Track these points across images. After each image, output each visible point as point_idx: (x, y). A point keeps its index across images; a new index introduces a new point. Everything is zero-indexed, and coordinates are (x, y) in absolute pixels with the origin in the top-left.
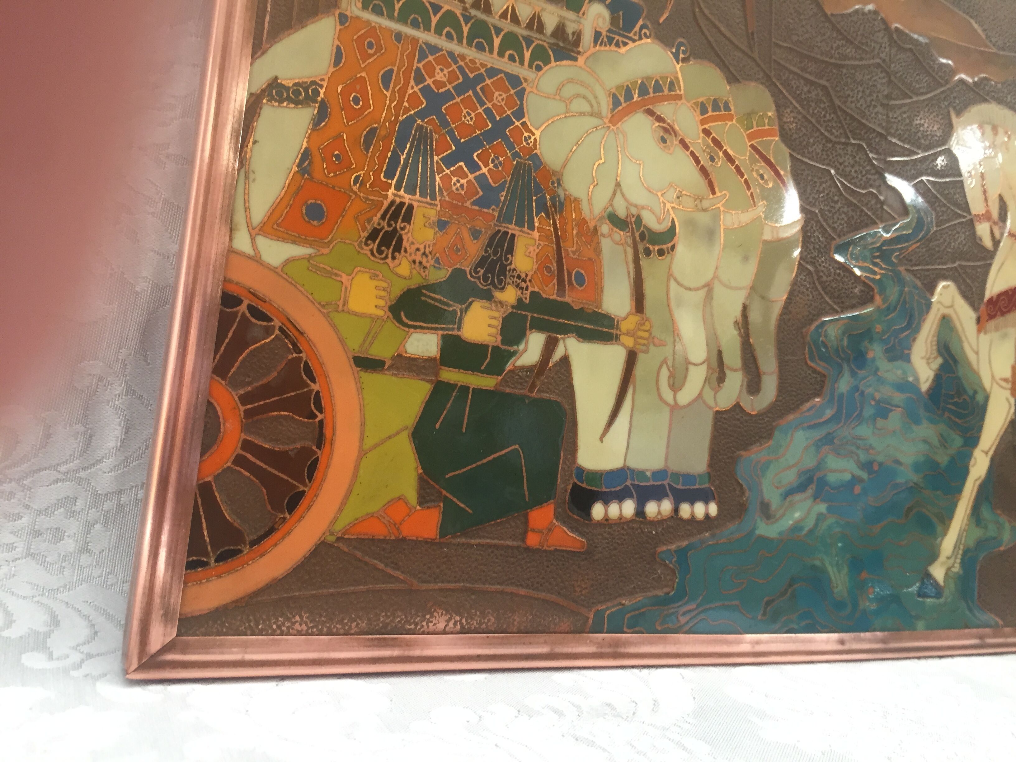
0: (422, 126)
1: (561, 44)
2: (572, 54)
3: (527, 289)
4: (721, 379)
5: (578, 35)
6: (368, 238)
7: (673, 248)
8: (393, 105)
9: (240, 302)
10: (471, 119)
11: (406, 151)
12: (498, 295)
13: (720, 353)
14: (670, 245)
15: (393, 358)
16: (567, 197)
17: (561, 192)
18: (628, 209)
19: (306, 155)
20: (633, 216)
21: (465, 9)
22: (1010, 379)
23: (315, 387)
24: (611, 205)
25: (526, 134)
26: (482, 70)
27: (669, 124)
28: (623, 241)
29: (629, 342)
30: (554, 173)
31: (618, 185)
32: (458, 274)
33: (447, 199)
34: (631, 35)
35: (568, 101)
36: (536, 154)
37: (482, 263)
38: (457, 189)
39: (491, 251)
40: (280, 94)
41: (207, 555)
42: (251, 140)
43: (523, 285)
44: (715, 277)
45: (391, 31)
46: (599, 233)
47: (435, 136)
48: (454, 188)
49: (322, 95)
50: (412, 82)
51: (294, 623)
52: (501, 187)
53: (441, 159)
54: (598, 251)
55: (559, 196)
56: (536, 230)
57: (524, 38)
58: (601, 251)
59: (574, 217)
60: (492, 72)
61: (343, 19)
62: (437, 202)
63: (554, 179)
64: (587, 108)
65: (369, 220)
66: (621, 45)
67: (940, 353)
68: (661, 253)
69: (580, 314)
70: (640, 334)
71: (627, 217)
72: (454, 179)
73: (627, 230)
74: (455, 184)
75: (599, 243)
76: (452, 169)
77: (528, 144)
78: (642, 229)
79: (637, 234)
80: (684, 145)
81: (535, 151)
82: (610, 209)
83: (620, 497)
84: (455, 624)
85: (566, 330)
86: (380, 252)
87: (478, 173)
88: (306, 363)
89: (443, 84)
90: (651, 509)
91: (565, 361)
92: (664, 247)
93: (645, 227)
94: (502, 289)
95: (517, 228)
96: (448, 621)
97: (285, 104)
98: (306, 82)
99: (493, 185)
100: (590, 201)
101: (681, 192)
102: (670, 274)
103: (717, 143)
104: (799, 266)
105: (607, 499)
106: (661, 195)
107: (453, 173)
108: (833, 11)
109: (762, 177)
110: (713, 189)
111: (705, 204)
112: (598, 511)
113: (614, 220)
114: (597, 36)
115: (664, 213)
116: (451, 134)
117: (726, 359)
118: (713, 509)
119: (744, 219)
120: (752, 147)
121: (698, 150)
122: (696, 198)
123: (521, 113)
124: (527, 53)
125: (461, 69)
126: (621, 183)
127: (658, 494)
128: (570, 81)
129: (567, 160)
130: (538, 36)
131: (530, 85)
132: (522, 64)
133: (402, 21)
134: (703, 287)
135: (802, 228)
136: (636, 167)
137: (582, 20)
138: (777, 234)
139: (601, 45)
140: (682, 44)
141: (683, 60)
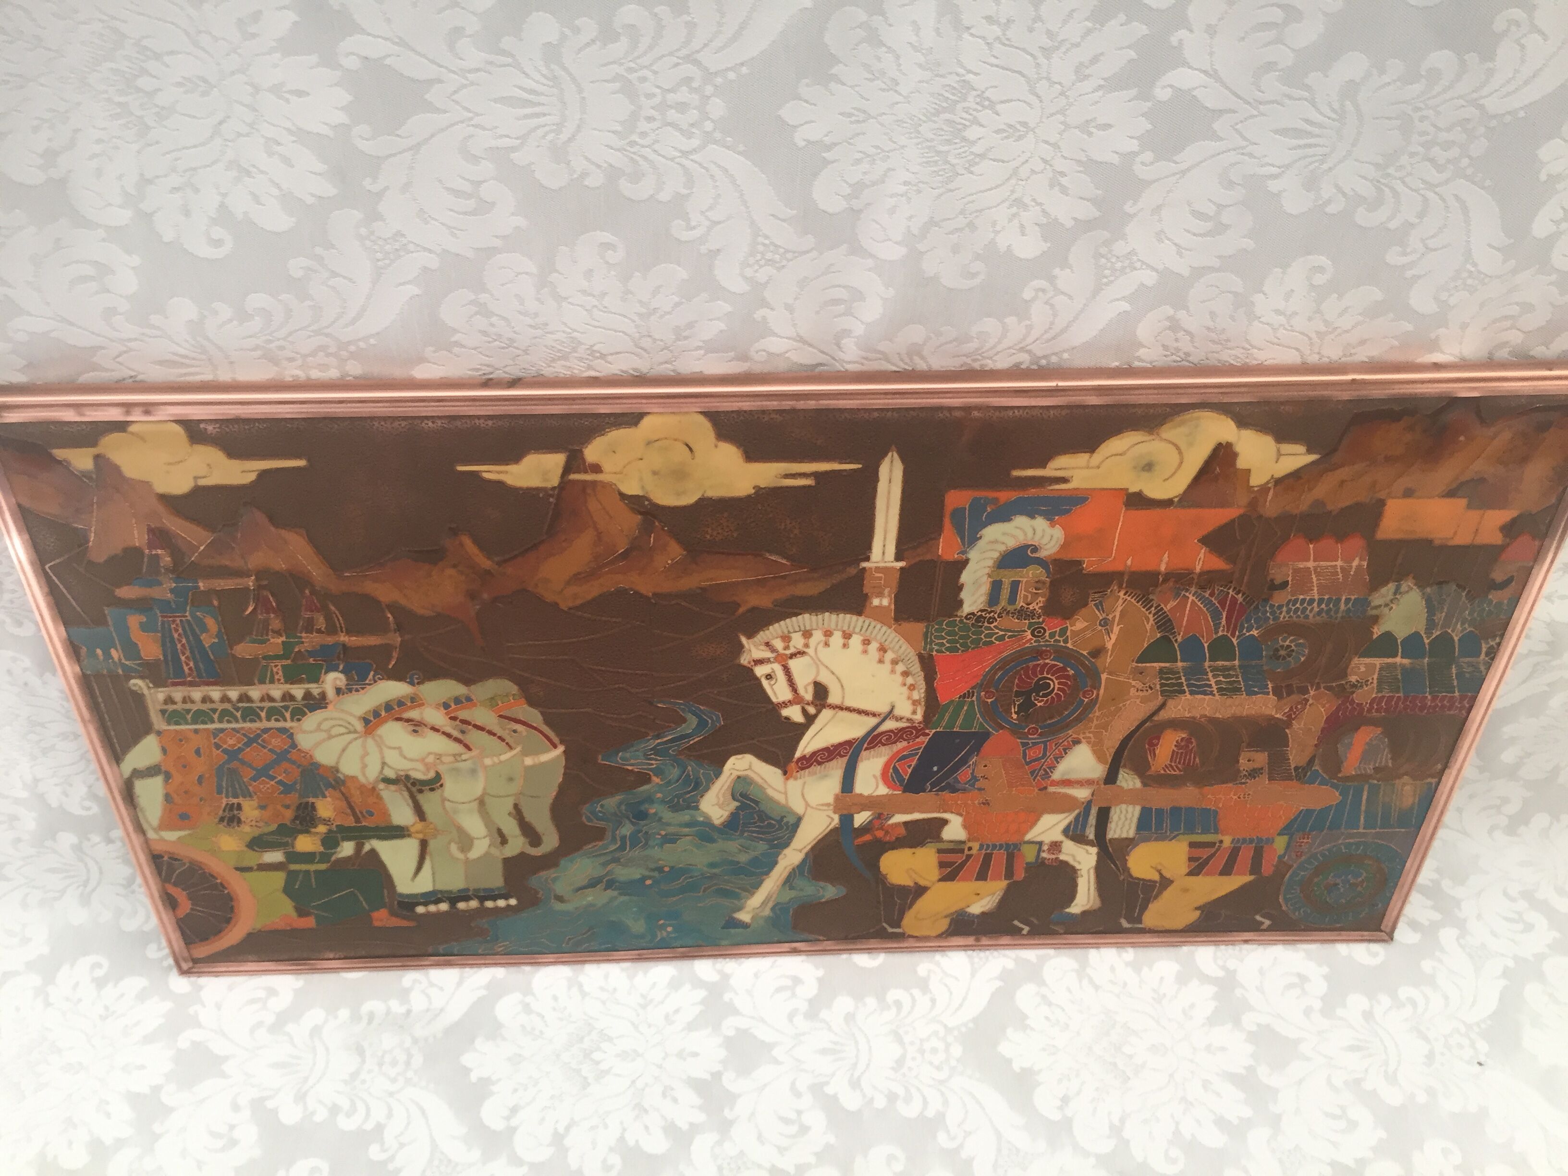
1: (311, 702)
2: (322, 705)
4: (504, 841)
5: (323, 694)
7: (441, 786)
8: (207, 763)
9: (163, 857)
10: (261, 756)
13: (499, 830)
14: (438, 785)
16: (347, 777)
17: (340, 775)
18: (396, 773)
19: (168, 797)
20: (402, 776)
21: (234, 705)
23: (219, 881)
24: (383, 774)
25: (303, 754)
26: (259, 731)
27: (418, 722)
28: (398, 789)
29: (421, 836)
30: (332, 767)
31: (384, 763)
32: (282, 827)
34: (367, 682)
35: (328, 731)
36: (314, 762)
37: (296, 818)
38: (266, 790)
40: (140, 774)
41: (194, 940)
44: (485, 793)
45: (190, 730)
46: (377, 789)
48: (263, 790)
49: (163, 769)
50: (214, 750)
51: (248, 959)
52: (295, 783)
55: (339, 777)
56: (329, 797)
57: (281, 707)
58: (382, 797)
59: (355, 785)
60: (266, 730)
61: (159, 733)
63: (333, 770)
64: (344, 730)
65: (216, 814)
66: (359, 689)
67: (734, 799)
68: (432, 789)
69: (377, 829)
71: (397, 777)
72: (262, 786)
73: (400, 783)
74: (263, 788)
75: (378, 794)
76: (258, 782)
77: (306, 758)
78: (412, 781)
79: (409, 785)
80: (434, 729)
82: (382, 776)
83: (437, 902)
87: (276, 780)
88: (209, 873)
89: (235, 745)
90: (462, 906)
91: (373, 851)
92: (434, 786)
93: (414, 779)
94: (315, 827)
96: (335, 955)
97: (145, 778)
98: (152, 766)
99: (289, 783)
100: (364, 775)
101: (440, 755)
102: (444, 800)
103: (464, 722)
104: (564, 774)
105: (425, 904)
106: (422, 760)
107: (260, 783)
108: (571, 605)
109: (515, 731)
110: (468, 748)
111: (464, 757)
112: (420, 910)
113: (387, 781)
114: (339, 691)
115: (428, 770)
116: (251, 766)
117: (505, 831)
118: (513, 902)
119: (503, 757)
120: (501, 716)
121: (448, 730)
122: (454, 755)
123: (294, 745)
124: (288, 715)
125: (244, 735)
126: (387, 760)
127: (467, 899)
128: (326, 720)
129: (339, 759)
130: (292, 703)
131: (296, 729)
132: (285, 720)
133: (195, 723)
134: (475, 800)
135: (564, 751)
136: (397, 750)
137: (323, 685)
138: (539, 760)
139: (343, 694)
140: (414, 674)
141: (419, 683)
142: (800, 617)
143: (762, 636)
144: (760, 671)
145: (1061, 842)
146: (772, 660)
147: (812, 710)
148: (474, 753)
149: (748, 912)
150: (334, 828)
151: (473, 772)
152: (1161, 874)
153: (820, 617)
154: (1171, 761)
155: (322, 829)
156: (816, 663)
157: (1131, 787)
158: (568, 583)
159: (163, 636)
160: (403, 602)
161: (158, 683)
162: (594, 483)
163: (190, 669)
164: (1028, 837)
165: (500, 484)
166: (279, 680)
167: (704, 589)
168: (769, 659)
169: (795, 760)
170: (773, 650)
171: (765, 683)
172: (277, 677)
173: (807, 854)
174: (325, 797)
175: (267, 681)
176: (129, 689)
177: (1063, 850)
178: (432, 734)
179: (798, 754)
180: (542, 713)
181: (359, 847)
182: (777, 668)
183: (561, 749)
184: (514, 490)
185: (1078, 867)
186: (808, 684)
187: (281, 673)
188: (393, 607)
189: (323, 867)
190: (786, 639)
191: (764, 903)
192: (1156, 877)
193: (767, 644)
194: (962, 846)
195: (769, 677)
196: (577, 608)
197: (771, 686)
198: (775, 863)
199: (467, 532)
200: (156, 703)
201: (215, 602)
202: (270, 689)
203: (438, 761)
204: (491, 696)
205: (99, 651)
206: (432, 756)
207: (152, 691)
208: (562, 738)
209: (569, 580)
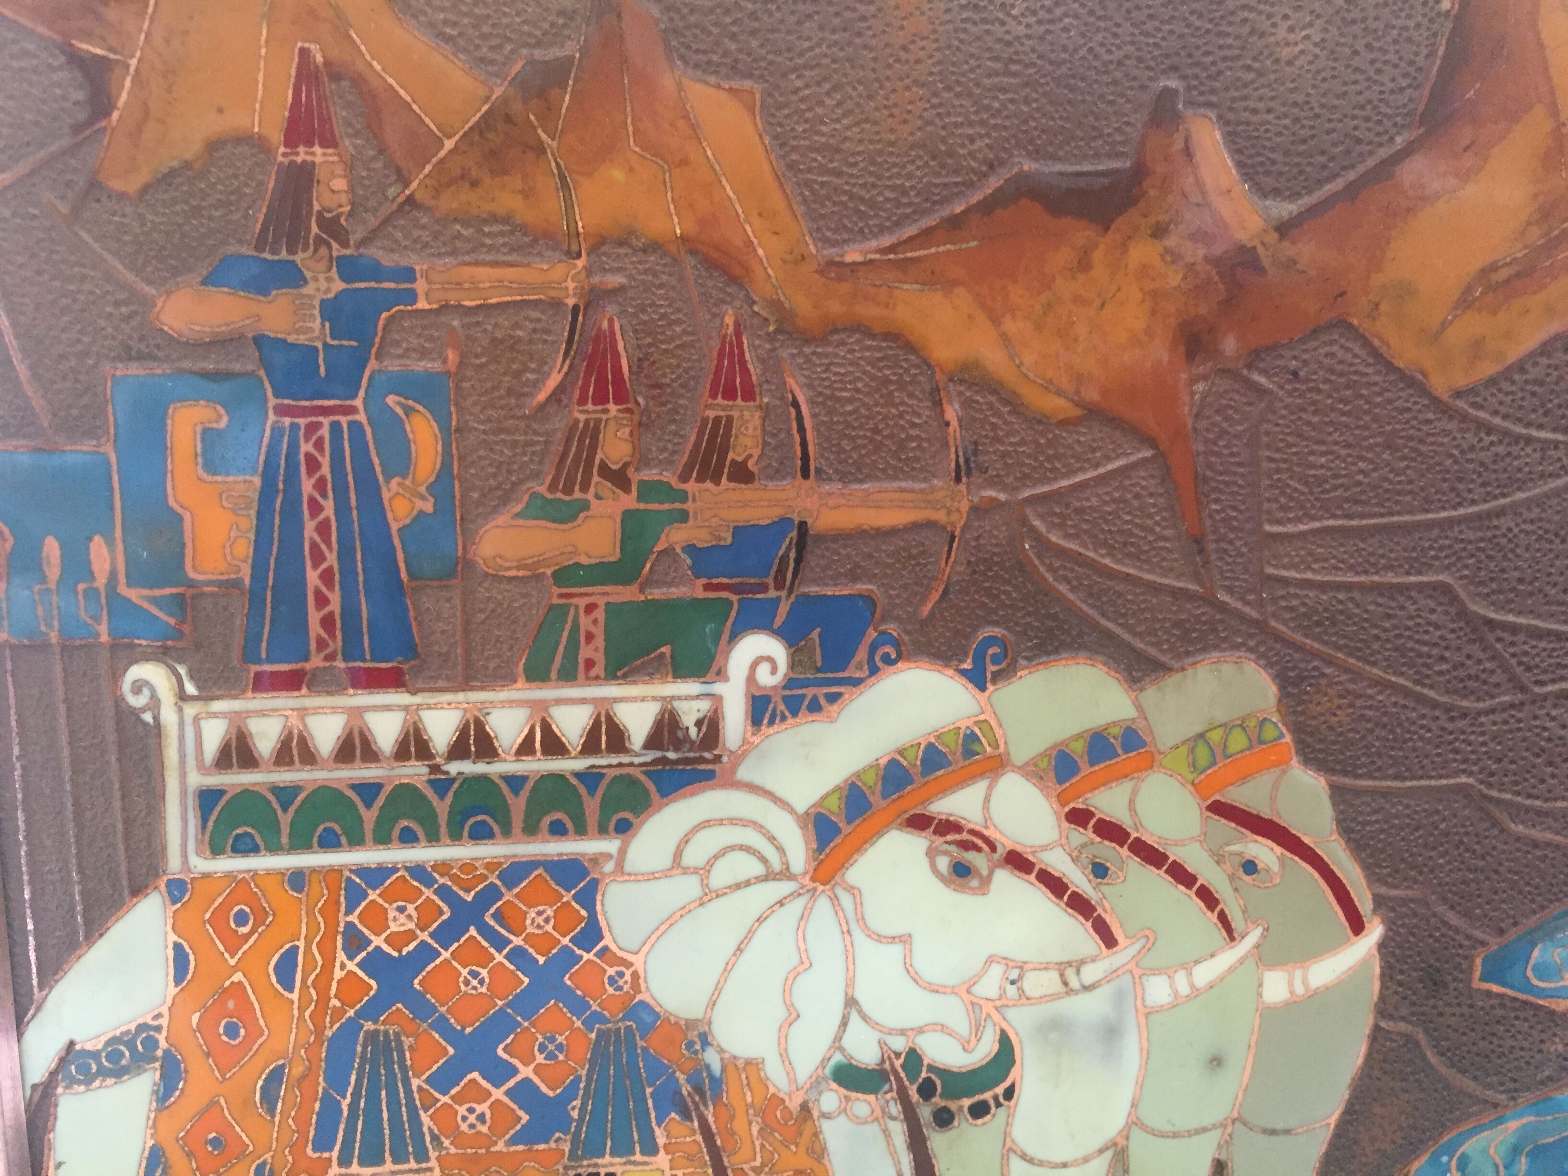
0: (377, 1031)
1: (672, 755)
2: (702, 767)
5: (711, 724)
7: (1009, 1093)
8: (307, 1014)
10: (481, 982)
11: (350, 1090)
14: (1000, 1090)
16: (730, 1063)
17: (712, 1058)
18: (882, 1044)
19: (155, 1158)
20: (898, 1055)
21: (435, 769)
24: (842, 1049)
25: (611, 971)
26: (493, 879)
27: (972, 832)
28: (878, 1112)
30: (691, 1024)
31: (851, 1002)
33: (453, 1150)
35: (704, 871)
36: (642, 1003)
38: (472, 1126)
40: (84, 1069)
42: (52, 1164)
44: (1134, 1122)
45: (281, 873)
46: (815, 1114)
47: (407, 1041)
48: (464, 1127)
49: (163, 1044)
50: (341, 956)
52: (570, 1093)
53: (427, 1081)
54: (818, 1150)
55: (708, 1067)
56: (662, 1152)
57: (578, 775)
58: (824, 1149)
59: (749, 1099)
60: (515, 872)
61: (176, 890)
62: (433, 1163)
63: (693, 1035)
64: (753, 868)
66: (823, 702)
68: (980, 1111)
71: (883, 1061)
72: (462, 1110)
73: (886, 1087)
74: (464, 1119)
75: (816, 1134)
76: (453, 1092)
77: (620, 988)
78: (924, 1075)
79: (912, 1091)
80: (1019, 863)
81: (639, 998)
82: (838, 1058)
87: (511, 1083)
89: (410, 935)
92: (988, 1096)
93: (931, 1068)
95: (617, 1160)
97: (97, 1083)
98: (128, 1032)
99: (551, 1094)
100: (784, 1056)
101: (1021, 967)
102: (1012, 1151)
103: (1110, 831)
104: (1376, 1034)
106: (967, 990)
107: (458, 1099)
108: (1462, 382)
109: (1250, 867)
110: (1108, 937)
111: (1090, 973)
113: (850, 1077)
114: (760, 709)
115: (978, 1029)
116: (442, 1025)
119: (1204, 973)
120: (1220, 809)
121: (1059, 862)
122: (1062, 967)
123: (592, 934)
124: (592, 805)
125: (444, 892)
126: (860, 995)
128: (706, 824)
129: (718, 989)
130: (614, 760)
131: (609, 867)
132: (581, 831)
133: (300, 844)
134: (1101, 1151)
135: (1382, 946)
136: (897, 950)
137: (718, 688)
138: (1305, 981)
139: (771, 722)
140: (991, 641)
141: (997, 677)
148: (1121, 956)
151: (1110, 1034)
158: (1466, 302)
160: (1001, 365)
161: (215, 680)
163: (327, 622)
166: (590, 664)
172: (586, 651)
174: (651, 1148)
175: (554, 675)
176: (119, 701)
178: (1007, 884)
180: (1337, 793)
183: (1375, 935)
187: (600, 641)
199: (1209, 105)
200: (191, 762)
201: (452, 356)
202: (559, 702)
203: (1012, 991)
204: (1198, 729)
205: (52, 548)
206: (996, 971)
207: (190, 710)
208: (1383, 890)
209: (1468, 290)
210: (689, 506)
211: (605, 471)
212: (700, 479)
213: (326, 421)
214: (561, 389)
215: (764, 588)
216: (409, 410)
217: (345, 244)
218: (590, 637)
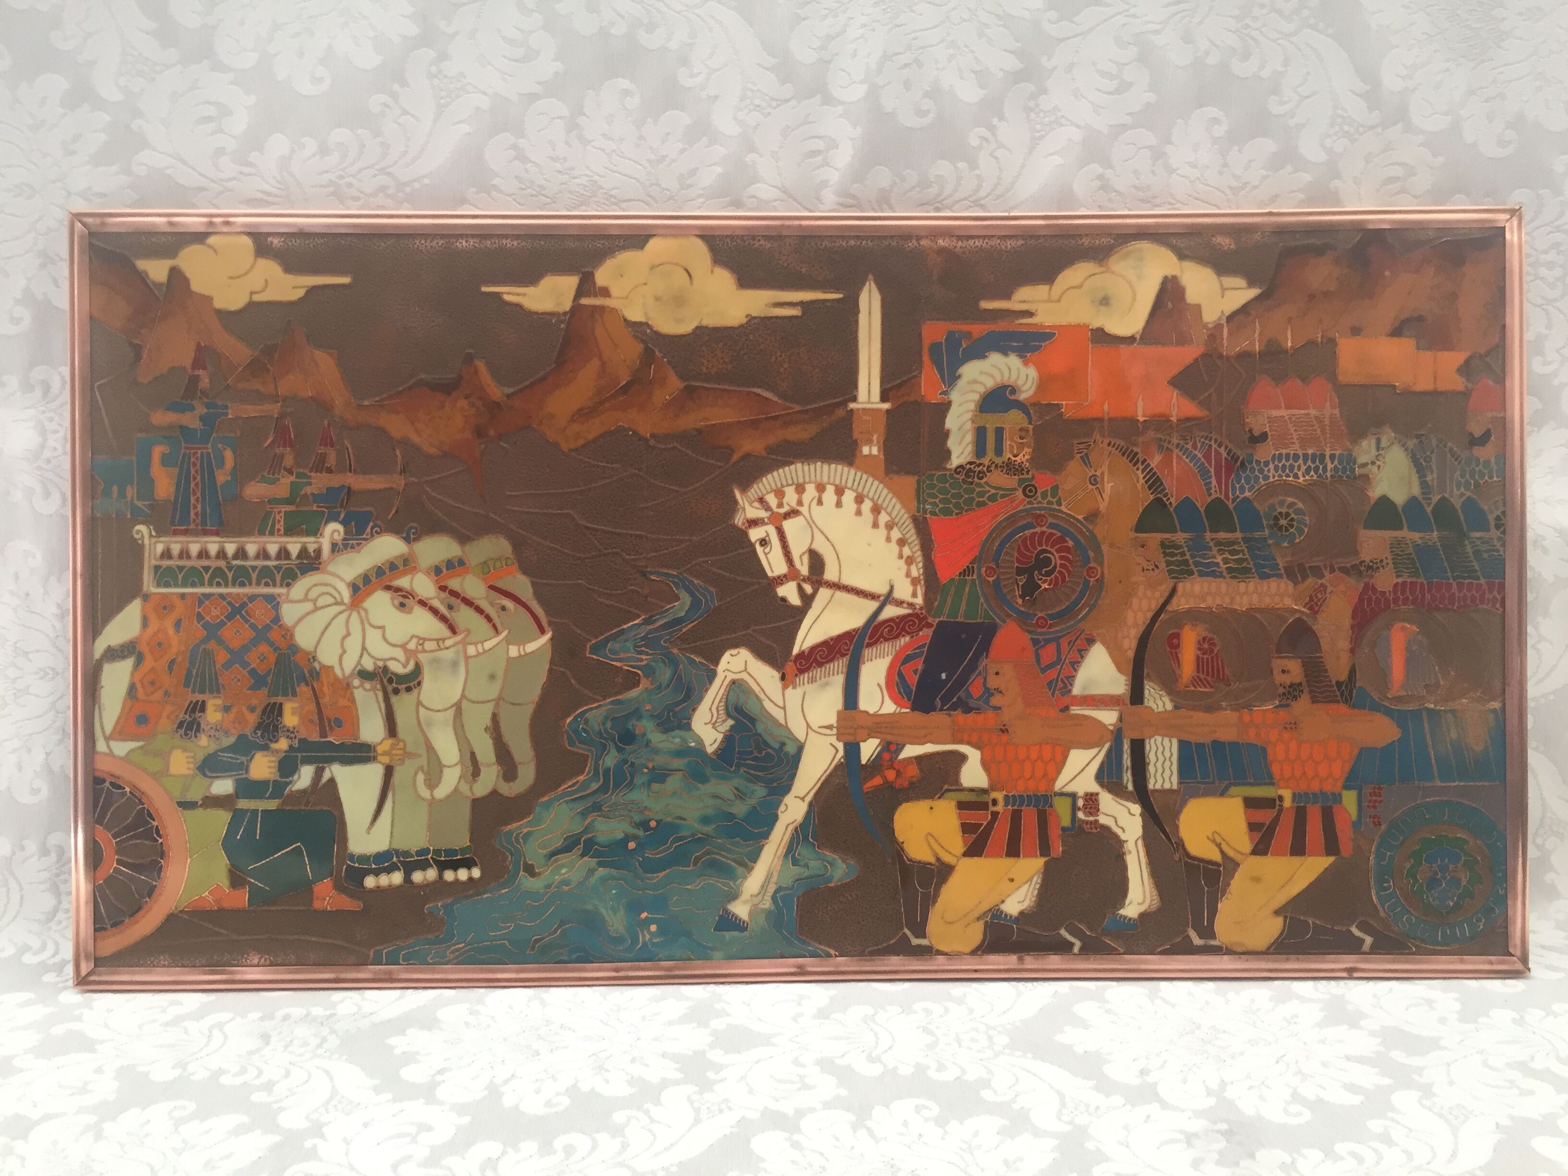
1: (305, 561)
2: (315, 566)
3: (295, 737)
4: (476, 772)
5: (318, 552)
6: (178, 728)
7: (419, 684)
8: (184, 641)
9: (104, 781)
10: (240, 634)
12: (274, 746)
13: (473, 754)
14: (416, 682)
15: (202, 799)
16: (323, 667)
17: (316, 665)
18: (375, 663)
19: (132, 688)
20: (380, 668)
21: (228, 563)
22: (835, 725)
23: (155, 823)
24: (361, 665)
25: (283, 633)
26: (245, 599)
27: (407, 592)
28: (373, 687)
29: (386, 760)
30: (310, 653)
31: (364, 648)
32: (241, 738)
34: (364, 536)
35: (315, 601)
36: (293, 644)
37: (258, 728)
38: (236, 683)
39: (265, 718)
40: (112, 655)
41: (105, 924)
42: (99, 687)
43: (292, 735)
44: (463, 696)
45: (178, 594)
46: (351, 687)
48: (233, 683)
49: (137, 648)
50: (196, 622)
51: (160, 961)
54: (353, 701)
55: (315, 668)
57: (274, 567)
58: (354, 699)
59: (329, 680)
60: (252, 598)
61: (146, 598)
63: (310, 657)
64: (331, 600)
67: (729, 715)
68: (409, 690)
69: (342, 747)
70: (394, 752)
71: (375, 670)
72: (233, 677)
73: (376, 679)
74: (233, 680)
75: (352, 693)
76: (230, 671)
77: (286, 639)
78: (389, 675)
79: (385, 681)
80: (422, 603)
81: (292, 642)
82: (359, 668)
83: (389, 870)
84: (266, 960)
85: (330, 761)
86: (186, 735)
87: (249, 669)
88: (148, 810)
89: (217, 617)
90: (418, 877)
91: (332, 781)
92: (411, 684)
93: (392, 673)
94: (277, 741)
96: (260, 958)
97: (116, 660)
98: (127, 643)
99: (262, 673)
100: (341, 664)
101: (425, 639)
102: (419, 703)
103: (454, 594)
104: (550, 671)
105: (377, 873)
106: (403, 646)
107: (231, 673)
108: (571, 446)
109: (503, 608)
110: (453, 630)
112: (370, 882)
113: (364, 675)
114: (334, 547)
115: (408, 660)
116: (227, 648)
117: (479, 757)
118: (476, 873)
119: (488, 645)
120: (492, 587)
121: (436, 603)
122: (438, 640)
123: (277, 619)
124: (278, 578)
125: (230, 603)
126: (367, 645)
127: (423, 866)
128: (315, 585)
129: (319, 641)
130: (286, 562)
131: (283, 598)
132: (275, 585)
133: (184, 585)
134: (452, 707)
135: (552, 639)
136: (379, 632)
137: (321, 540)
138: (524, 649)
139: (338, 552)
140: (412, 528)
141: (415, 540)
142: (792, 467)
143: (755, 490)
144: (755, 534)
145: (1097, 794)
146: (766, 520)
147: (808, 589)
148: (458, 638)
149: (745, 902)
150: (296, 743)
151: (455, 664)
152: (1222, 852)
153: (812, 467)
154: (1198, 672)
155: (283, 744)
156: (811, 527)
157: (1161, 709)
158: (572, 420)
159: (180, 474)
160: (415, 438)
161: (161, 531)
162: (602, 309)
163: (196, 514)
164: (1058, 785)
165: (519, 306)
166: (279, 530)
167: (699, 431)
168: (762, 519)
169: (792, 658)
170: (768, 508)
171: (759, 549)
172: (277, 526)
173: (811, 804)
176: (132, 536)
177: (1102, 807)
178: (419, 611)
179: (796, 651)
181: (319, 773)
182: (771, 530)
183: (548, 636)
184: (531, 314)
185: (1123, 837)
186: (804, 554)
187: (282, 523)
188: (405, 442)
189: (272, 805)
190: (780, 494)
191: (764, 887)
192: (1216, 857)
193: (761, 500)
194: (985, 798)
195: (764, 542)
196: (575, 450)
197: (766, 554)
198: (775, 818)
199: (483, 358)
200: (152, 557)
201: (238, 432)
202: (268, 542)
203: (420, 647)
204: (484, 560)
205: (115, 488)
206: (415, 641)
207: (153, 540)
208: (553, 620)
209: (573, 416)
210: (312, 481)
211: (285, 469)
212: (316, 472)
213: (199, 452)
214: (272, 441)
215: (335, 507)
216: (225, 449)
217: (208, 398)
218: (279, 521)
